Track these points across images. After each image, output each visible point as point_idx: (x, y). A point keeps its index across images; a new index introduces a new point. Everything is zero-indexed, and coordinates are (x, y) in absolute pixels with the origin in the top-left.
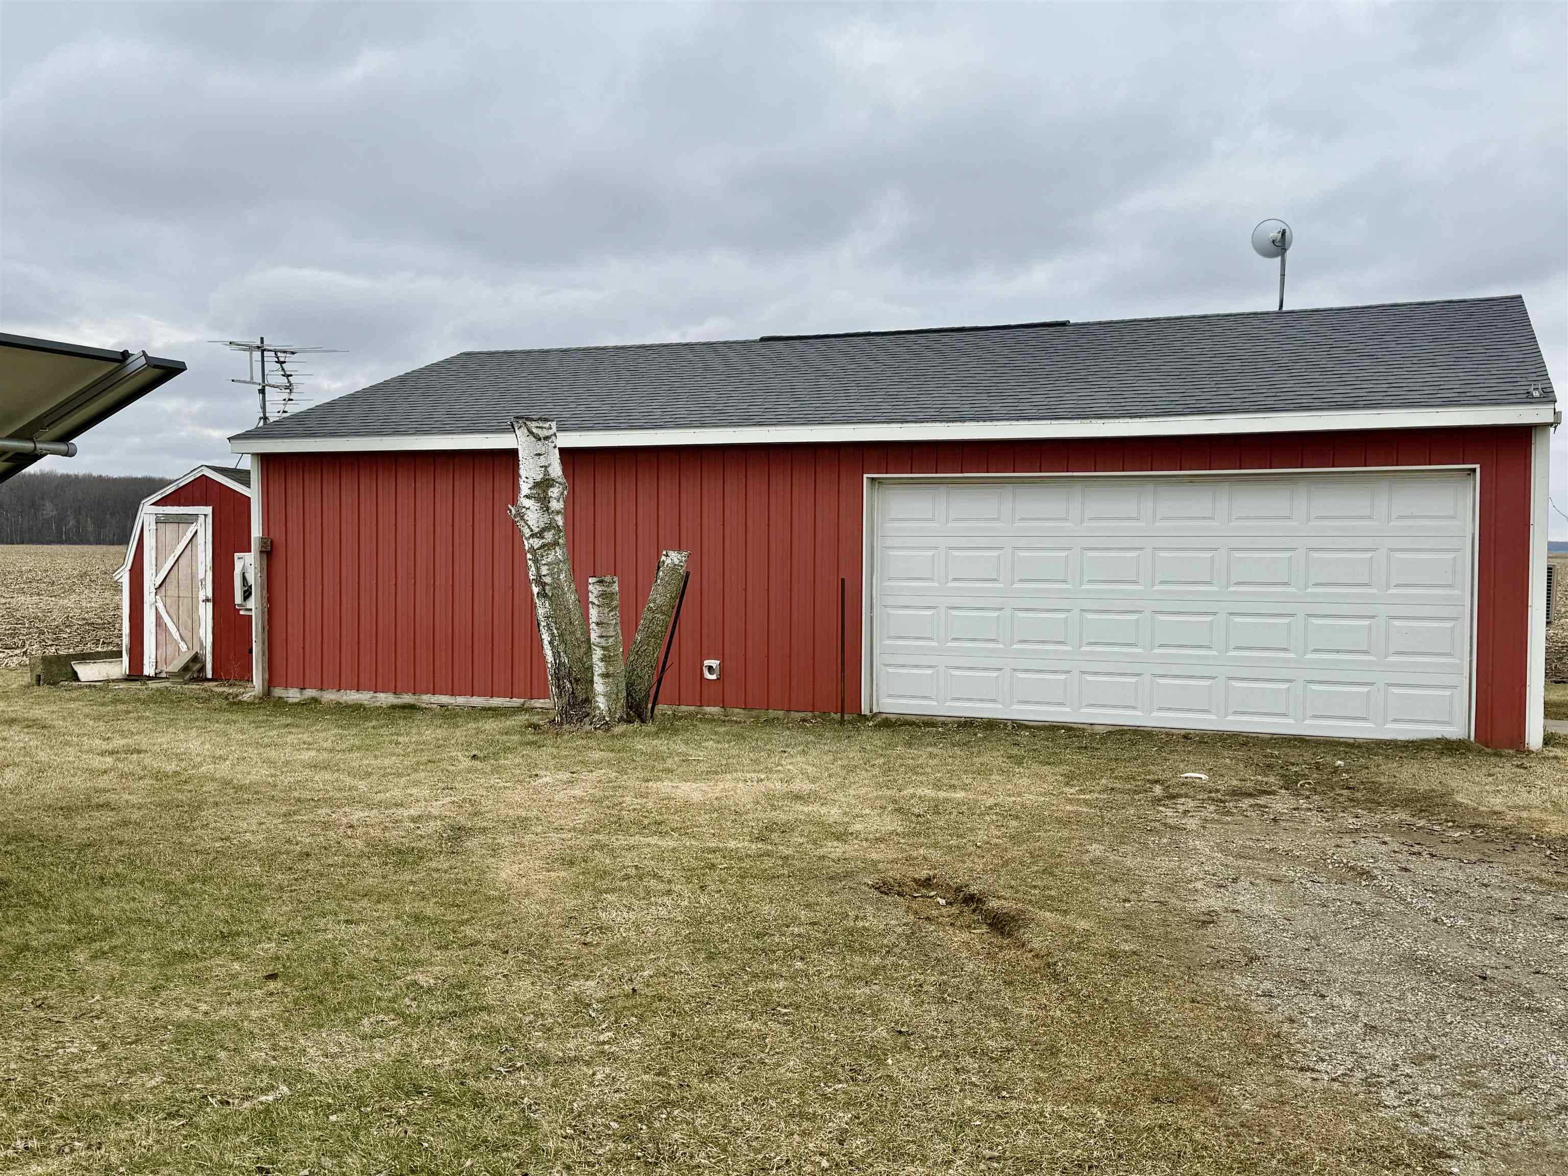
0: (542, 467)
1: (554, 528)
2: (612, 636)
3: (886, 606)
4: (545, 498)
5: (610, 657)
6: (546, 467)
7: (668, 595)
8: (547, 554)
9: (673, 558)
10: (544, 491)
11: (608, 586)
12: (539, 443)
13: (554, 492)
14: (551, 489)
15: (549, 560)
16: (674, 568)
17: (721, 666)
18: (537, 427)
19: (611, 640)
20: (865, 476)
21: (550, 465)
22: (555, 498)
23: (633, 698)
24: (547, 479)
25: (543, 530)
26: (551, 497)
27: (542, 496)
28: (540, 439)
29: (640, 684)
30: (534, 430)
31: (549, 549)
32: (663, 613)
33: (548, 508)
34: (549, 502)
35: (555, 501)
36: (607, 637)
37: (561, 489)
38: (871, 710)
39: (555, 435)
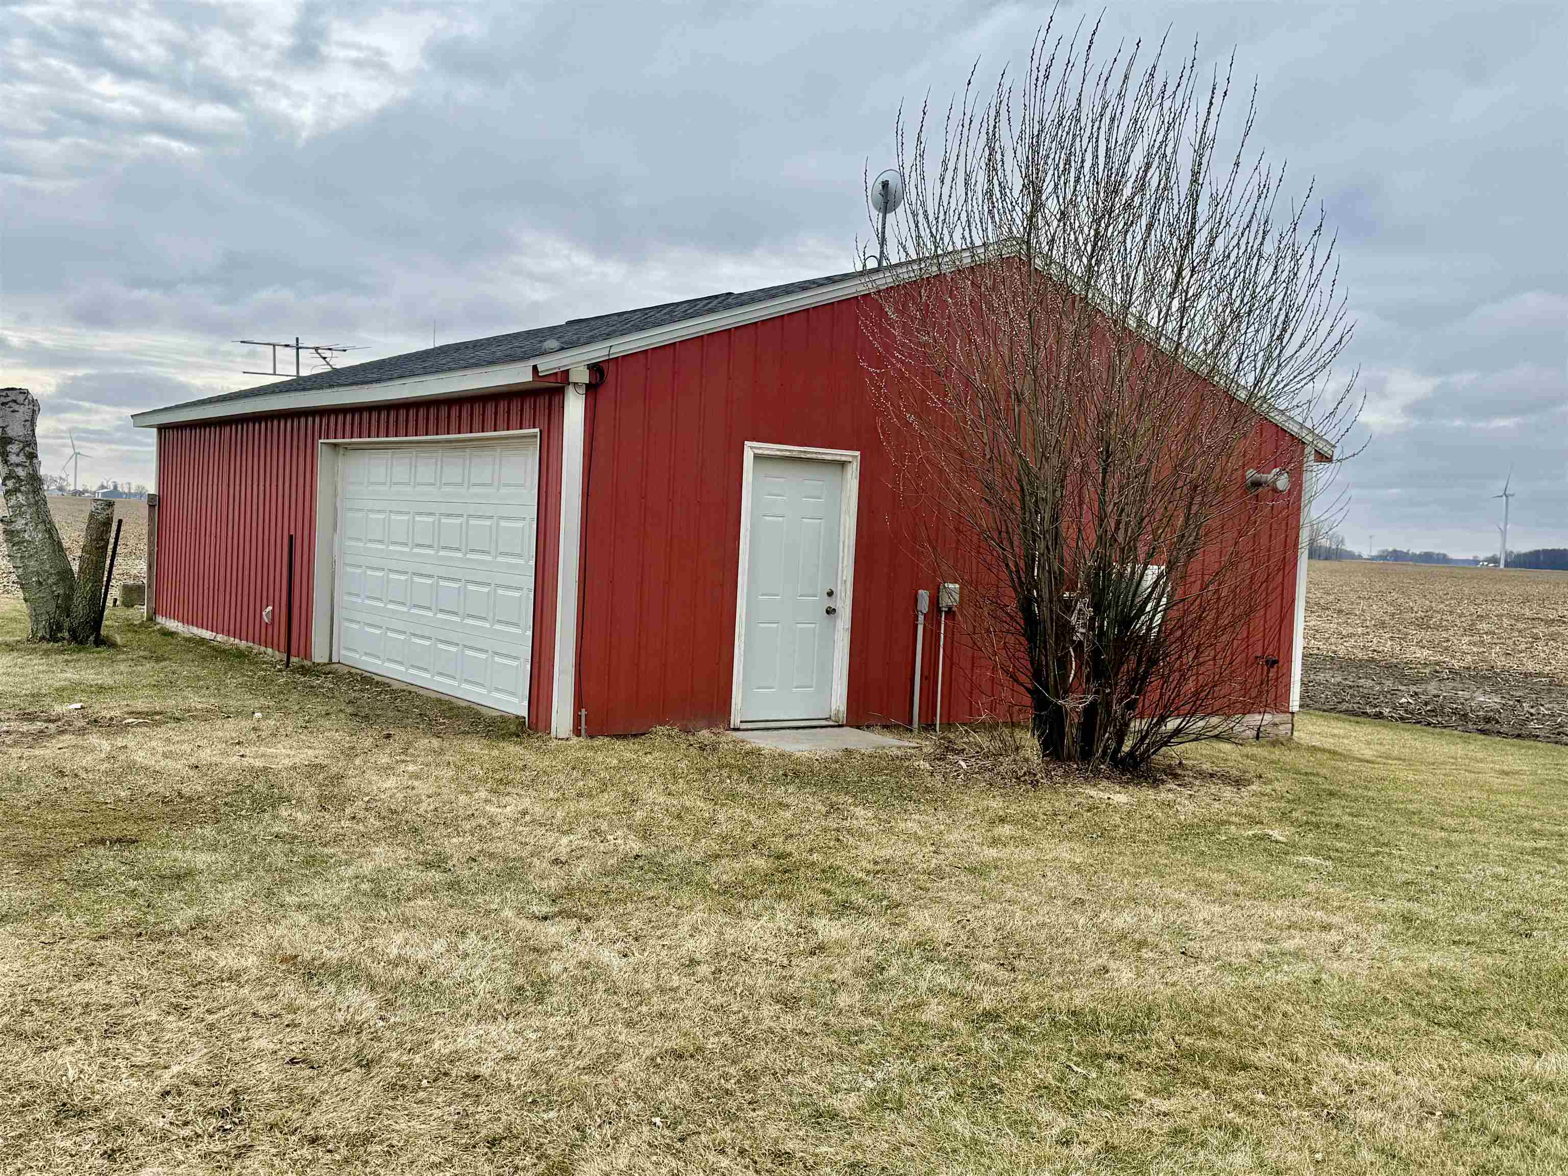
1: (14, 477)
3: (345, 564)
4: (5, 453)
8: (10, 499)
10: (2, 447)
13: (13, 448)
14: (10, 446)
17: (273, 612)
21: (7, 426)
22: (15, 453)
23: (71, 623)
24: (4, 437)
25: (5, 479)
26: (10, 452)
27: (3, 451)
29: (76, 612)
31: (10, 495)
32: (87, 553)
33: (7, 461)
34: (7, 456)
37: (21, 445)
38: (330, 659)
39: (15, 401)
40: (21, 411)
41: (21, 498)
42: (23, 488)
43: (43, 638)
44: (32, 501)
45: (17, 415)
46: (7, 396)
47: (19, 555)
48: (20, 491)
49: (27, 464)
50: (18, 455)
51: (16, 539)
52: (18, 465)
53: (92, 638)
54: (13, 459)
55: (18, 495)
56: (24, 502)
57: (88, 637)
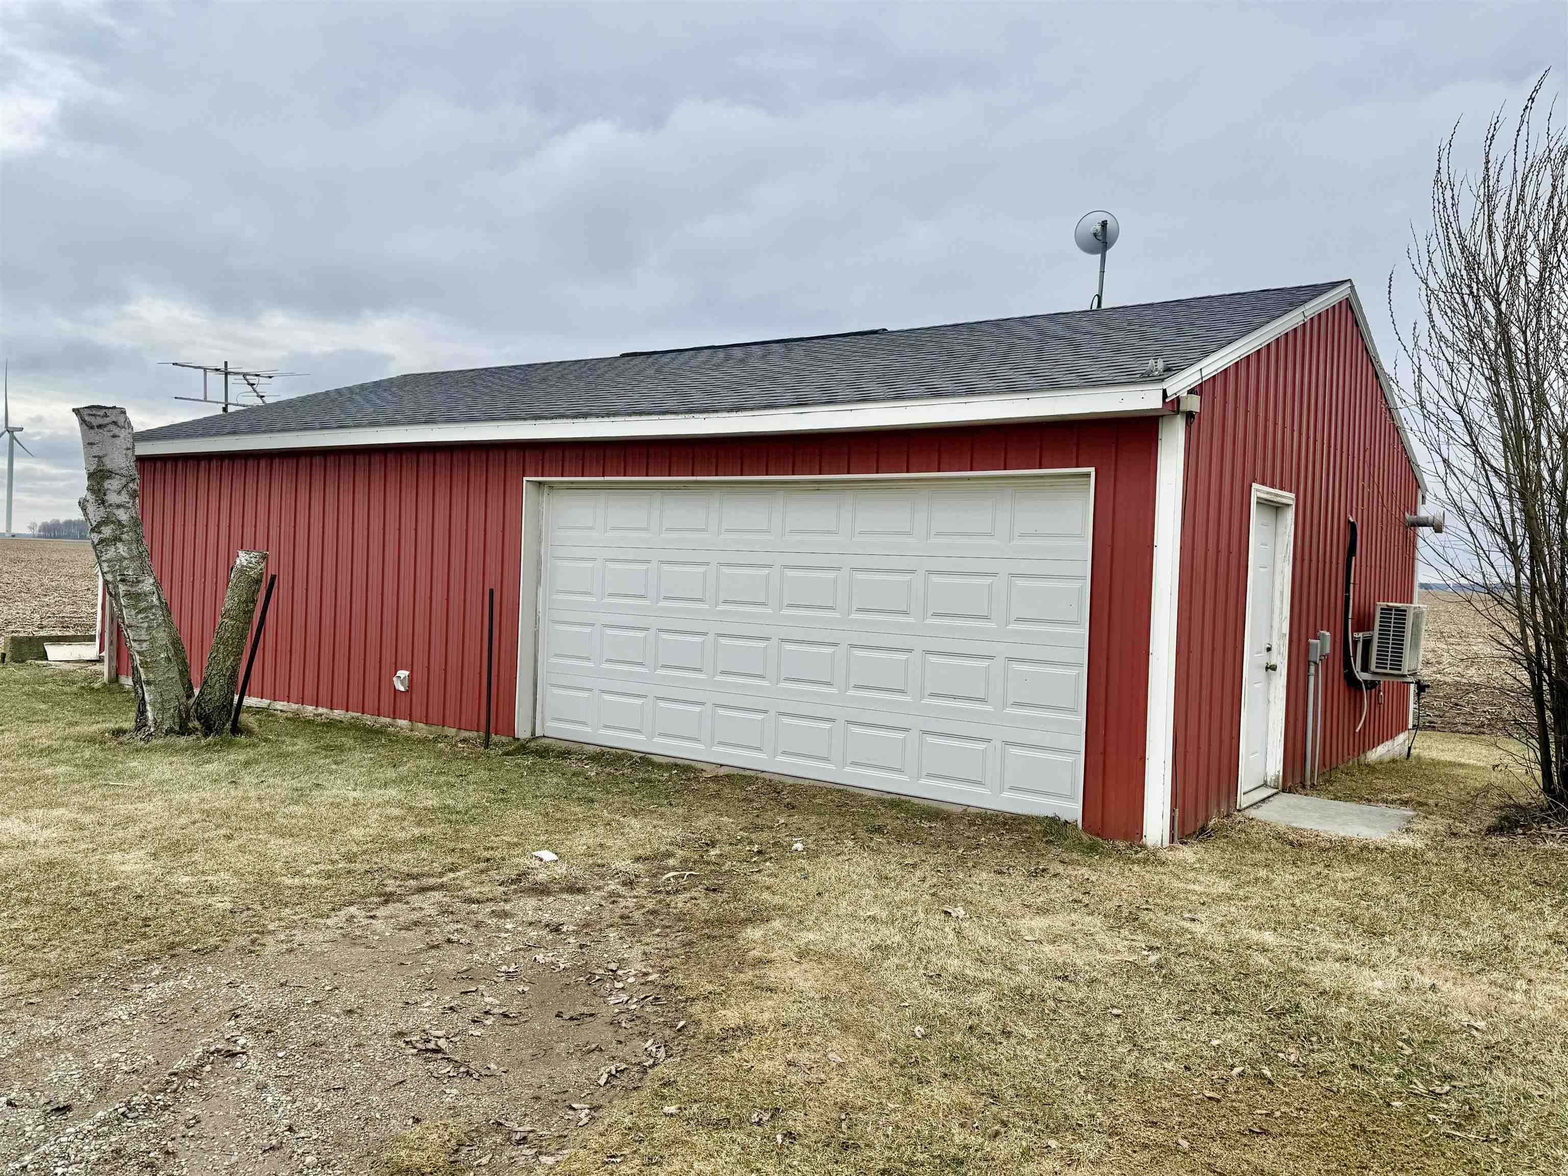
0: (95, 457)
1: (113, 522)
2: (145, 641)
3: (554, 622)
4: (99, 490)
5: (146, 663)
6: (99, 457)
7: (236, 599)
8: (106, 550)
9: (243, 559)
10: (98, 483)
11: (132, 586)
12: (92, 431)
13: (113, 484)
14: (109, 481)
15: (108, 556)
16: (242, 571)
17: (411, 677)
18: (90, 415)
19: (145, 645)
20: (525, 479)
21: (106, 455)
22: (115, 491)
23: (202, 708)
24: (100, 471)
25: (100, 524)
26: (108, 489)
27: (96, 488)
28: (92, 428)
29: (210, 694)
30: (86, 418)
31: (107, 545)
32: (232, 619)
33: (103, 502)
34: (105, 495)
35: (115, 494)
36: (140, 641)
37: (124, 481)
38: (533, 733)
39: (115, 423)
40: (122, 436)
41: (122, 549)
42: (124, 537)
43: (170, 731)
44: (135, 552)
45: (117, 441)
46: (106, 416)
47: (146, 625)
48: (121, 540)
49: (130, 505)
50: (119, 493)
51: (143, 605)
52: (119, 506)
53: (228, 726)
54: (112, 498)
55: (119, 545)
56: (125, 555)
57: (224, 724)
